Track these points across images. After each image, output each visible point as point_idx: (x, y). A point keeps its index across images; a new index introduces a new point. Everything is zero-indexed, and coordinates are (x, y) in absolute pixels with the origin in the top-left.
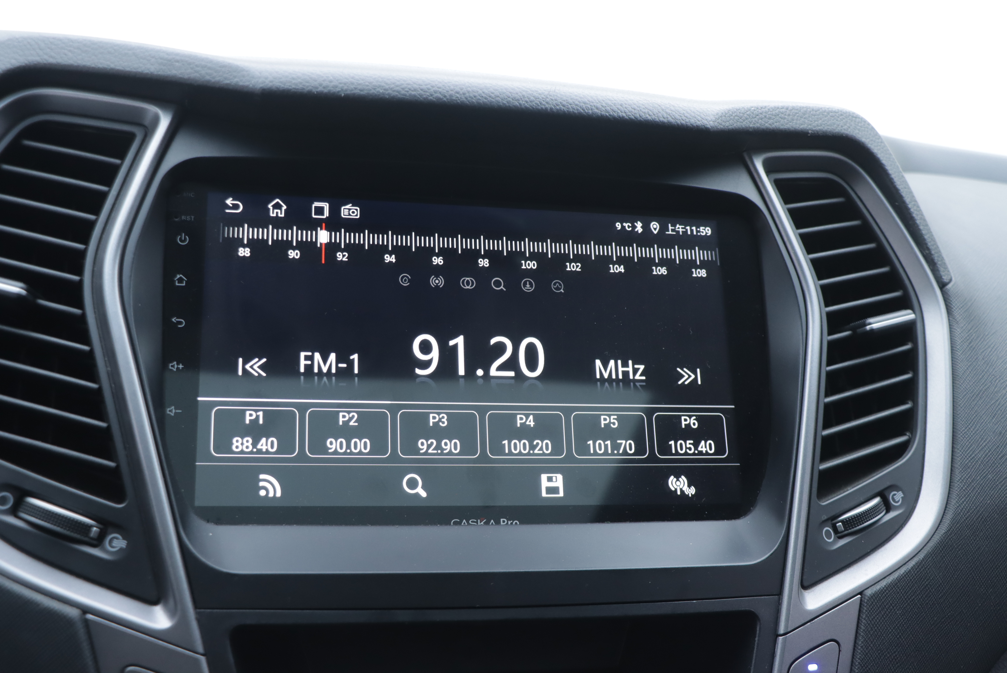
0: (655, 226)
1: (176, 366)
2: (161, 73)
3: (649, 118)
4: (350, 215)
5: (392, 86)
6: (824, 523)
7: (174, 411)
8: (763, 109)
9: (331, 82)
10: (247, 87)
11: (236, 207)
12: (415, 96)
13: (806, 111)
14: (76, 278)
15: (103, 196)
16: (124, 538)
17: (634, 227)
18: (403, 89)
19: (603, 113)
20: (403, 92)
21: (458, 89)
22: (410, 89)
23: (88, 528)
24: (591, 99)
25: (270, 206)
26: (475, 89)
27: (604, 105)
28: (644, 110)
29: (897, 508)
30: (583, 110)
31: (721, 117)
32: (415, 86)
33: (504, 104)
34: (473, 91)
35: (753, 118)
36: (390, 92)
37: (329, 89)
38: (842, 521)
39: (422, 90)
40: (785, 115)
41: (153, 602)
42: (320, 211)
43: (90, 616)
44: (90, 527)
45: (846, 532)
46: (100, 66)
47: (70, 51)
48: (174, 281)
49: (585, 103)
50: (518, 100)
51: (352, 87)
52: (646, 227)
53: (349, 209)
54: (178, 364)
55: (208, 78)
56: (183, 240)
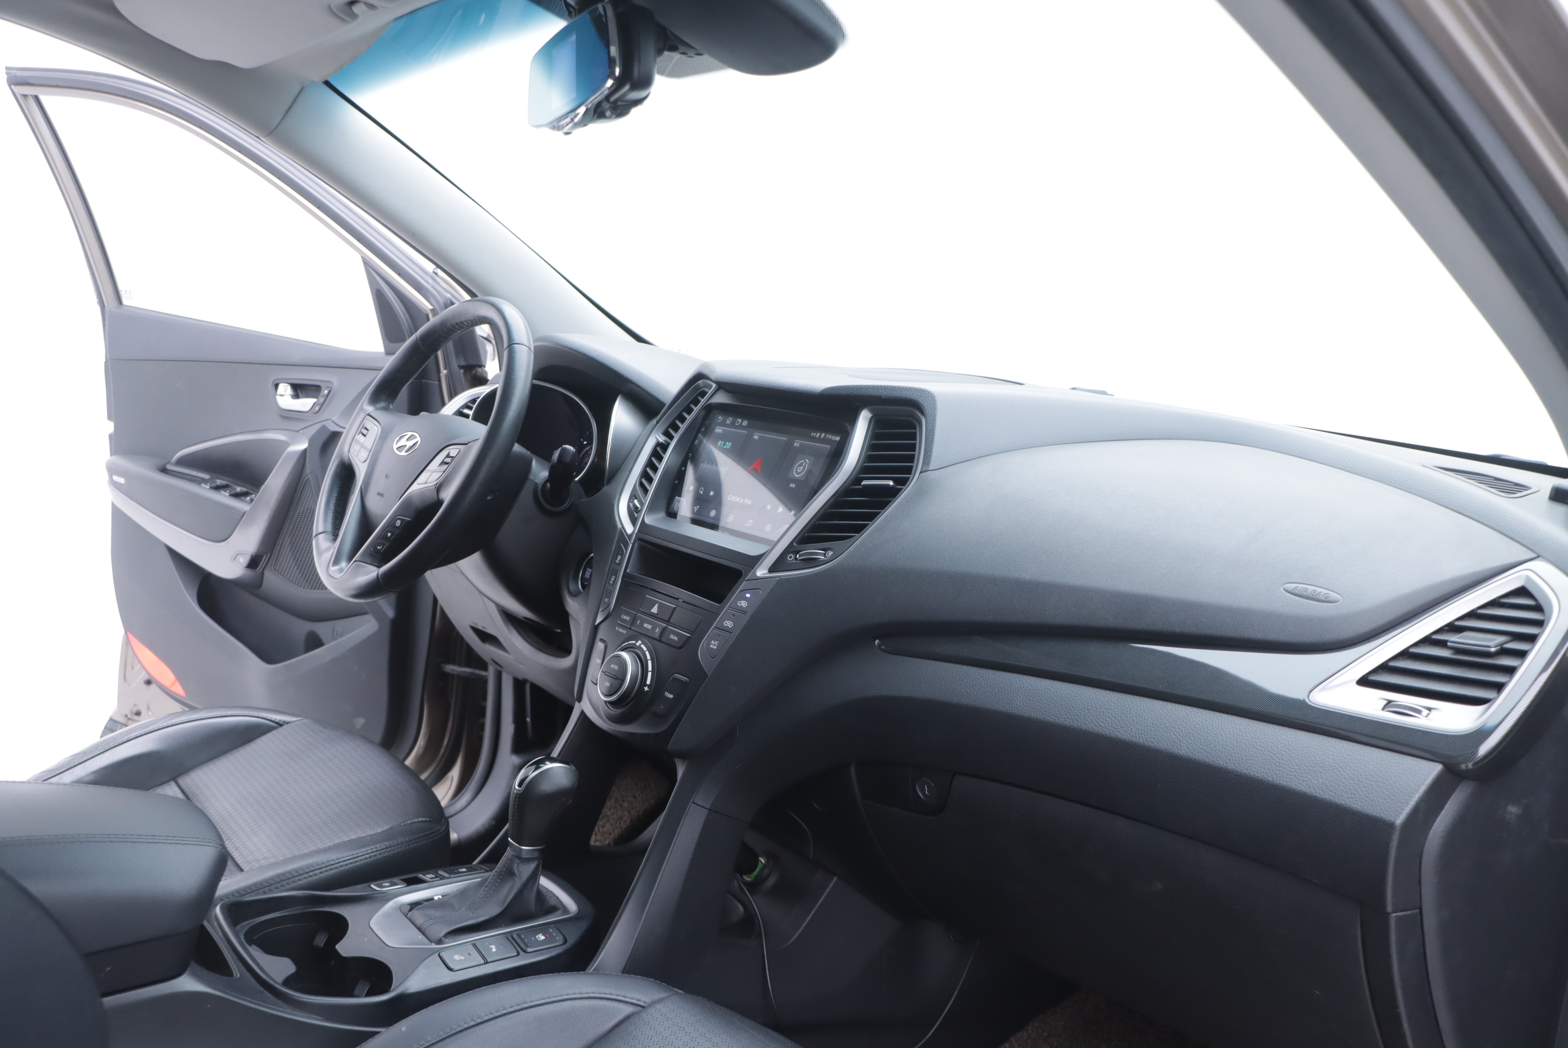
0: (823, 435)
6: (792, 552)
29: (827, 557)
45: (799, 559)
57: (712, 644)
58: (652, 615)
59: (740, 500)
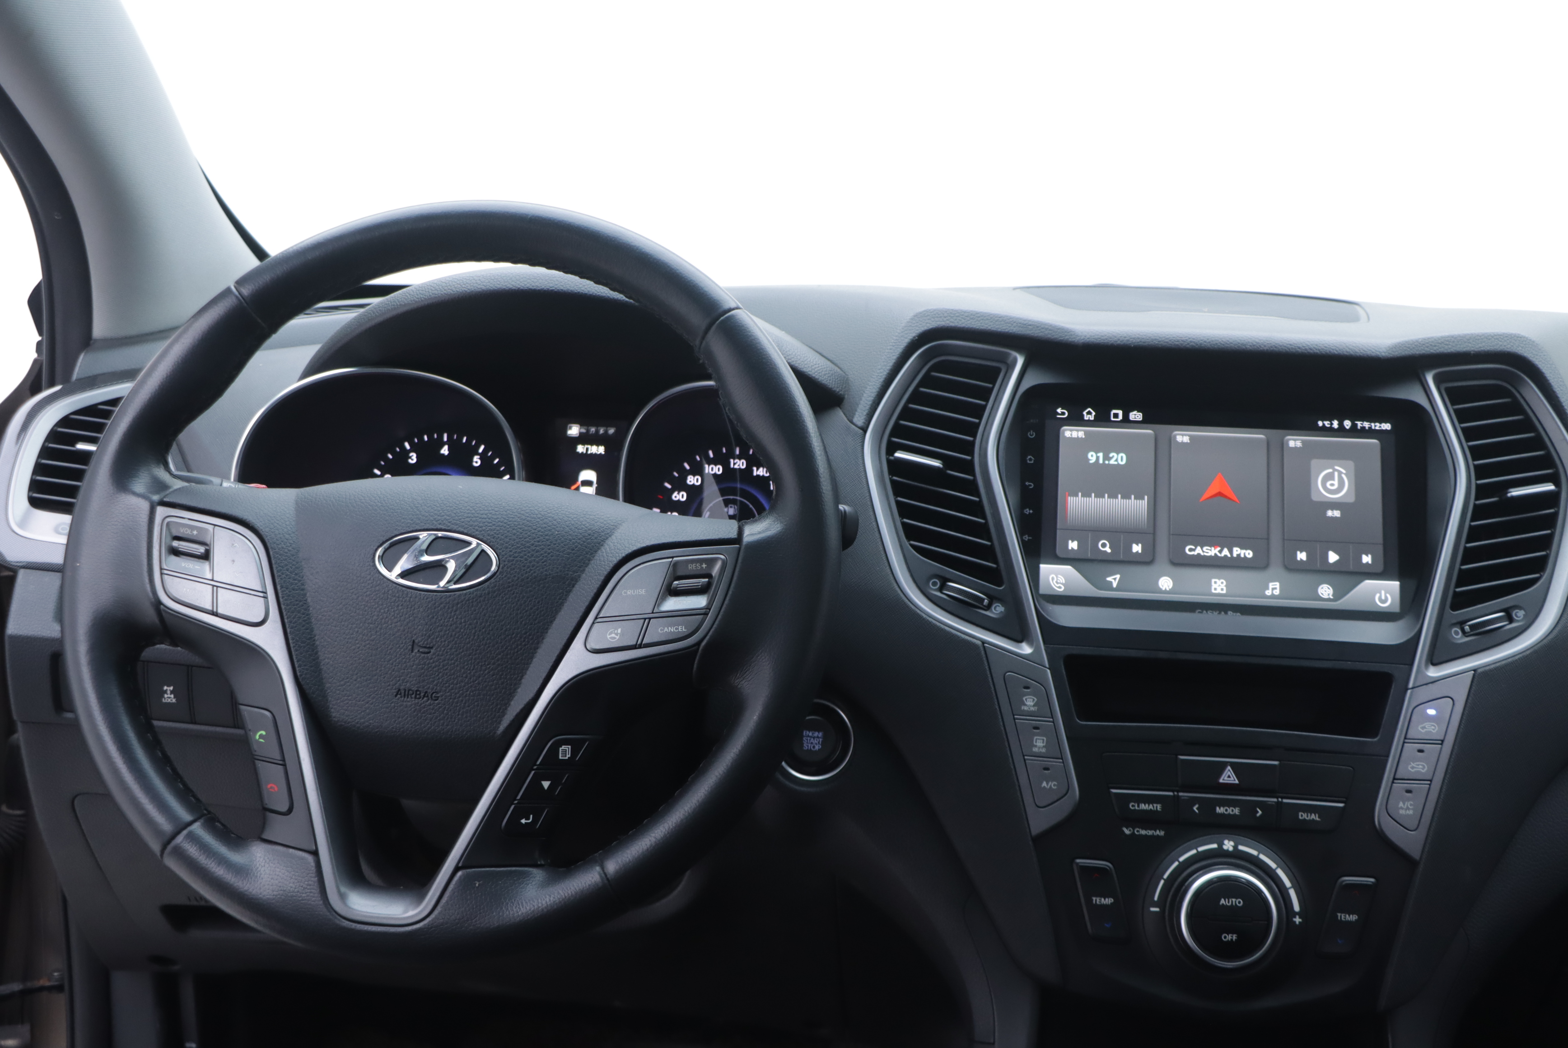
0: (1347, 424)
1: (1028, 511)
3: (1336, 353)
4: (1135, 418)
5: (1163, 339)
6: (1454, 625)
7: (1027, 538)
8: (1429, 340)
9: (1125, 337)
10: (1074, 342)
11: (1063, 414)
12: (1177, 345)
13: (1470, 338)
14: (968, 458)
15: (984, 408)
16: (1002, 606)
17: (1332, 424)
18: (1170, 340)
19: (1303, 351)
20: (1170, 343)
21: (1205, 339)
22: (1175, 341)
24: (1295, 342)
25: (1085, 413)
26: (1217, 338)
27: (1304, 345)
28: (1333, 348)
29: (1518, 621)
30: (1289, 349)
31: (1392, 348)
32: (1178, 338)
33: (1235, 348)
34: (1216, 340)
35: (1420, 347)
36: (1162, 343)
37: (1124, 342)
38: (1469, 626)
39: (1182, 341)
40: (1450, 342)
41: (1020, 641)
42: (1116, 416)
43: (987, 645)
44: (984, 599)
45: (1472, 633)
48: (1026, 460)
49: (1290, 345)
50: (1245, 345)
51: (1139, 340)
52: (1341, 424)
53: (1135, 414)
54: (1029, 510)
55: (1049, 336)
56: (1032, 435)
57: (1402, 808)
58: (1228, 788)
59: (1220, 552)
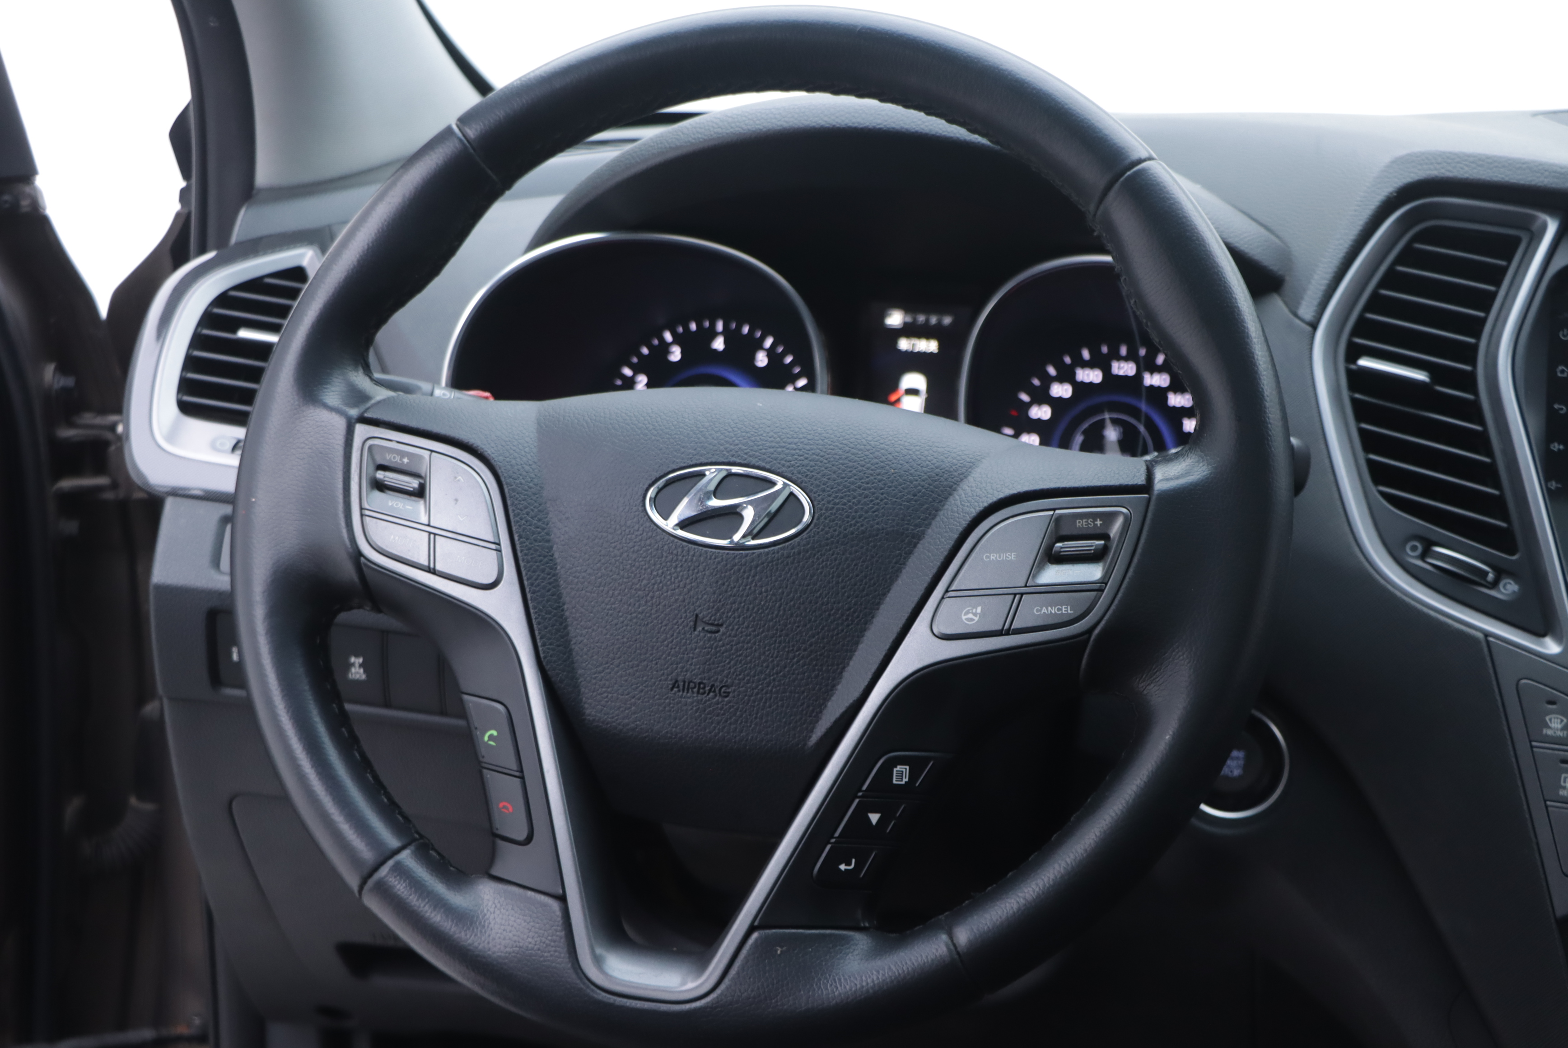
1: (1558, 446)
2: (1554, 186)
7: (1554, 486)
14: (1468, 368)
15: (1493, 295)
16: (1516, 583)
23: (1486, 573)
41: (1543, 635)
43: (1491, 639)
46: (1495, 179)
47: (1467, 165)
48: (1556, 373)
54: (1560, 444)
